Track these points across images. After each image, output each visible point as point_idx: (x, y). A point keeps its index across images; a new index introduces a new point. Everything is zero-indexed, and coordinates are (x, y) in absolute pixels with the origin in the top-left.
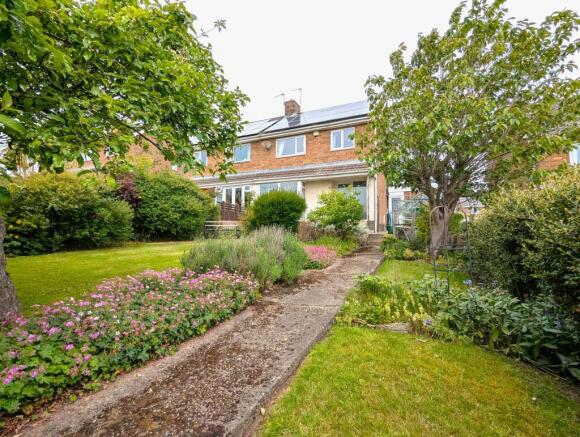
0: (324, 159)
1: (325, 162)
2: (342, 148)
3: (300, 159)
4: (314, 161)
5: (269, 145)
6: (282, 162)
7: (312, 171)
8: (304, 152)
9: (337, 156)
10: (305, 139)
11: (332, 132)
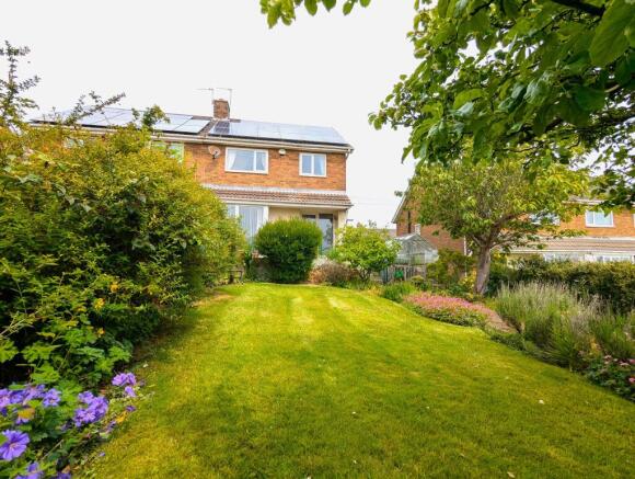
0: (292, 184)
1: (293, 187)
2: (312, 175)
3: (261, 179)
4: (279, 184)
5: (218, 151)
6: (233, 177)
7: (281, 196)
8: (266, 171)
9: (307, 183)
10: (267, 155)
11: (301, 155)
